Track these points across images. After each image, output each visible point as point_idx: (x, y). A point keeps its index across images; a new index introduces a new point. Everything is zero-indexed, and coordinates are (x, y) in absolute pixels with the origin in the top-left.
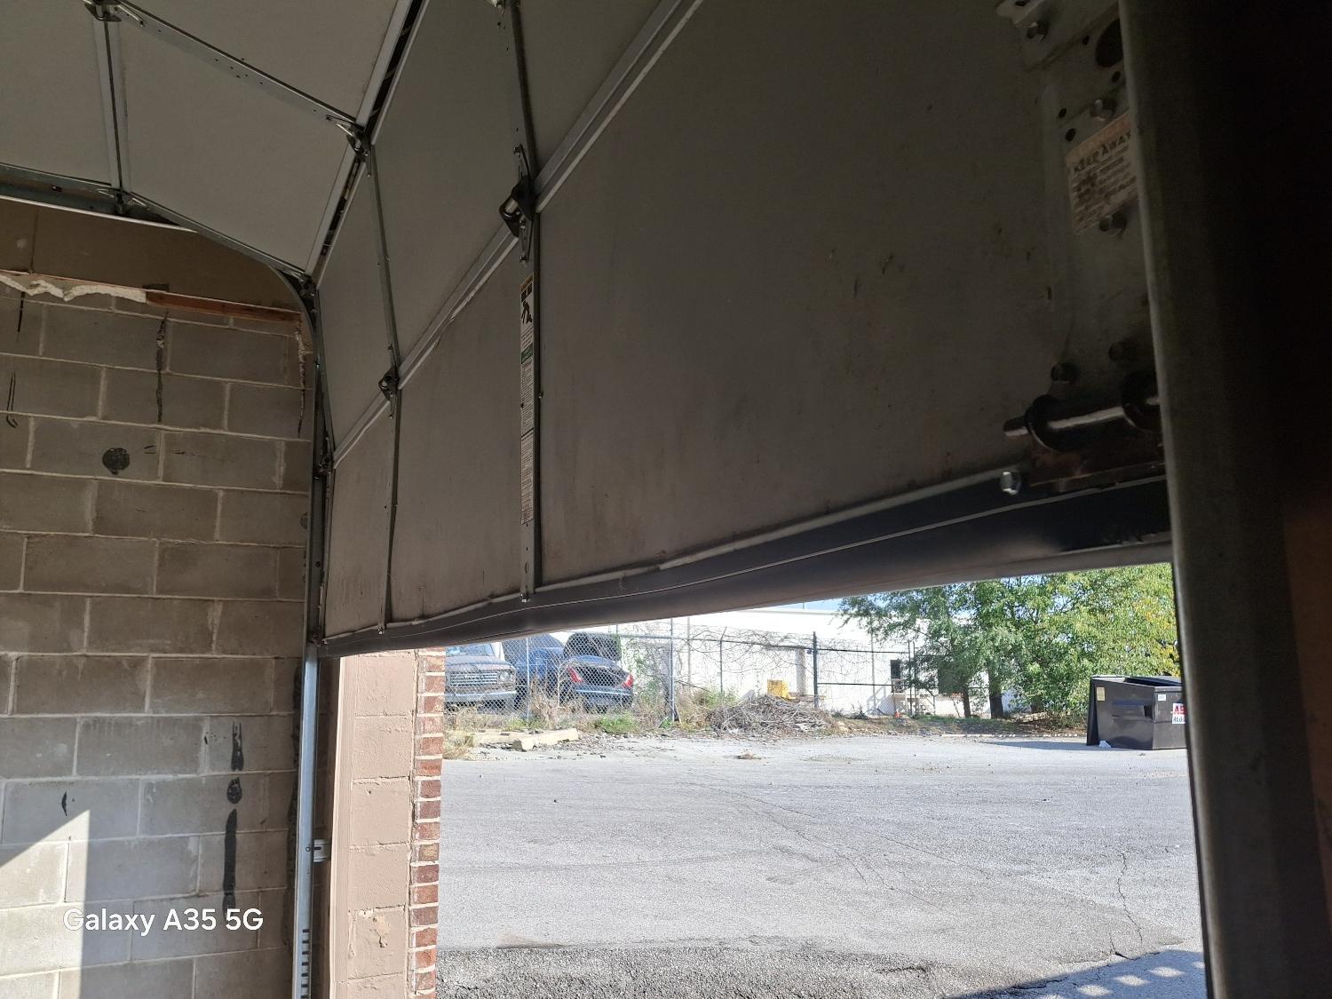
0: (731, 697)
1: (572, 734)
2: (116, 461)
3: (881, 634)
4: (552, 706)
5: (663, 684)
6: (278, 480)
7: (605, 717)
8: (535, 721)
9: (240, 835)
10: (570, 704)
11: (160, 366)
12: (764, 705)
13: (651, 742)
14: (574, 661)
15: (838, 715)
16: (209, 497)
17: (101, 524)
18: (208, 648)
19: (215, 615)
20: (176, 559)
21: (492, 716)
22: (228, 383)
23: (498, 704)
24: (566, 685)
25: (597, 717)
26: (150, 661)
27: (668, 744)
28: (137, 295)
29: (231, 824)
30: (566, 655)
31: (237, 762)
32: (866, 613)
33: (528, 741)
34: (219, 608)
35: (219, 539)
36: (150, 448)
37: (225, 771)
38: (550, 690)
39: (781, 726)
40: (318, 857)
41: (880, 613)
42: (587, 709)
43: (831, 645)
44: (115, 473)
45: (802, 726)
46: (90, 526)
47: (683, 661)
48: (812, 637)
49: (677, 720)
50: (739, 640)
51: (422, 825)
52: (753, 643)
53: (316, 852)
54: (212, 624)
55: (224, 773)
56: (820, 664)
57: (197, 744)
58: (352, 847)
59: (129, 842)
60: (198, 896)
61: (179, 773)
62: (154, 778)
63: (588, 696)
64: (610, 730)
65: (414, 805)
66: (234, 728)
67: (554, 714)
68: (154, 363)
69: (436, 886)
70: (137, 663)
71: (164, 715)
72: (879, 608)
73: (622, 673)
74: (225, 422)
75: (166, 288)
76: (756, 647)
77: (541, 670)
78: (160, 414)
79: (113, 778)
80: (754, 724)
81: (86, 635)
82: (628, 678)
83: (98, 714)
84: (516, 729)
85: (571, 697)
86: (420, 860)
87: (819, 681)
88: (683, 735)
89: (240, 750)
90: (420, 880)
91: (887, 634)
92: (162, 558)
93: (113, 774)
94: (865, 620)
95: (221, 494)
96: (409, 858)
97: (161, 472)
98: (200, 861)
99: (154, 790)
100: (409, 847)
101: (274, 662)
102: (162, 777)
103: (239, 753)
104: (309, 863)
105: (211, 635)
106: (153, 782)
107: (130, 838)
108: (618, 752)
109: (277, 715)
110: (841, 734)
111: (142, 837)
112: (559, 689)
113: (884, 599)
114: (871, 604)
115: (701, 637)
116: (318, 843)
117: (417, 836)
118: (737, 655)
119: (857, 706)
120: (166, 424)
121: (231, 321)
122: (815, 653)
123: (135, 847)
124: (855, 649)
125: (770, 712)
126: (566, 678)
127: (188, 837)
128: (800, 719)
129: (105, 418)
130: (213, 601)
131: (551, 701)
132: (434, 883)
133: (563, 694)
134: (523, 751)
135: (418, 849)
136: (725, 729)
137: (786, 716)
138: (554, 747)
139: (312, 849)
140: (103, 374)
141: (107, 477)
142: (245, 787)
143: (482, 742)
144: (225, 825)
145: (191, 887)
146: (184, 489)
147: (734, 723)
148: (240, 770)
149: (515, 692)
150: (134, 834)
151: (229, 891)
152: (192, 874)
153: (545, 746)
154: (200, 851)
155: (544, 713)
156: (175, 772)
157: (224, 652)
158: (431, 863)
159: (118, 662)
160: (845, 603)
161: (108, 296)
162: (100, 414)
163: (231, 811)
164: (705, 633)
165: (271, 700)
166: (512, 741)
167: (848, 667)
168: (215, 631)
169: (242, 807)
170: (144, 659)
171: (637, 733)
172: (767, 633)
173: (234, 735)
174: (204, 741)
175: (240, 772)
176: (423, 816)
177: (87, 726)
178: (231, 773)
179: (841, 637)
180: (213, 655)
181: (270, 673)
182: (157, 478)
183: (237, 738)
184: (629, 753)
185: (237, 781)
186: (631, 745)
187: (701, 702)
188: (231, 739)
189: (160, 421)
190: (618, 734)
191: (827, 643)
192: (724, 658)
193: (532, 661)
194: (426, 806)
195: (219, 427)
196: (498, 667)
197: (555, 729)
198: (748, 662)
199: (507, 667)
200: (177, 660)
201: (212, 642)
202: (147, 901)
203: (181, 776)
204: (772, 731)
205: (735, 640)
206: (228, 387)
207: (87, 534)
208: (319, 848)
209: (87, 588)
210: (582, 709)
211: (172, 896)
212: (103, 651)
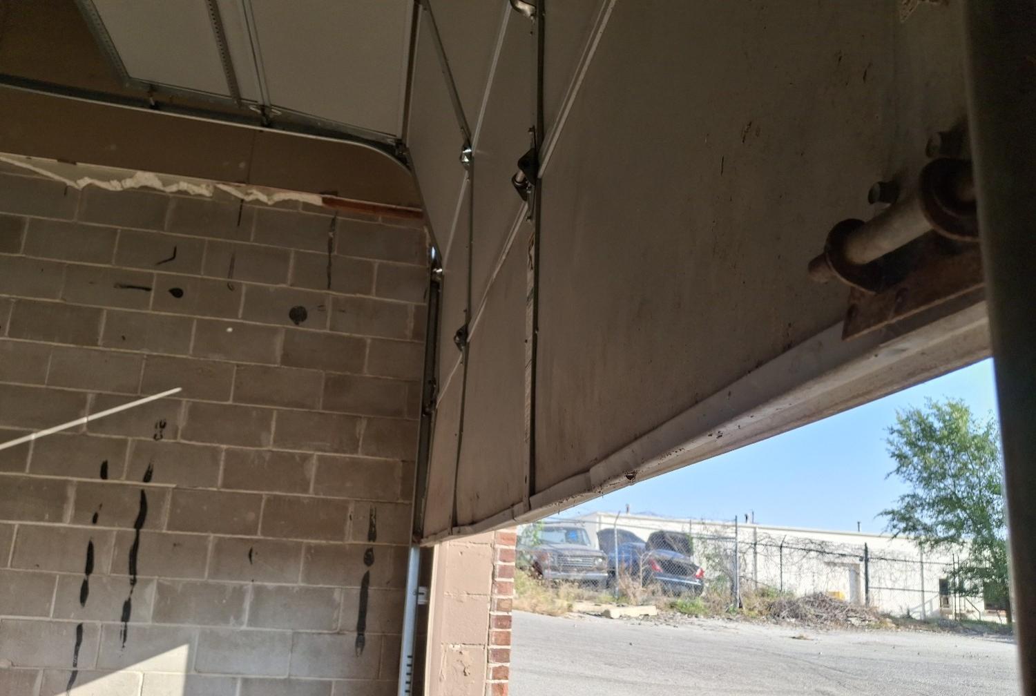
0: (791, 594)
1: (652, 610)
2: (298, 315)
3: (927, 546)
4: (636, 587)
5: (730, 578)
6: (409, 333)
7: (679, 601)
8: (622, 598)
9: (372, 590)
10: (651, 587)
11: (330, 250)
12: (819, 600)
13: (718, 622)
14: (655, 554)
15: (888, 616)
16: (360, 344)
17: (287, 359)
18: (355, 450)
19: (361, 428)
20: (337, 386)
21: (587, 592)
22: (377, 263)
23: (595, 583)
24: (647, 572)
25: (672, 599)
26: (315, 457)
27: (731, 625)
28: (315, 199)
29: (365, 582)
30: (647, 547)
31: (372, 536)
32: (914, 528)
33: (615, 612)
34: (364, 423)
35: (366, 373)
36: (322, 307)
37: (363, 542)
38: (634, 574)
39: (835, 619)
40: (421, 601)
41: (927, 529)
42: (665, 592)
43: (881, 555)
44: (297, 324)
45: (853, 620)
46: (279, 359)
47: (747, 562)
48: (864, 548)
49: (741, 607)
50: (797, 546)
51: (500, 583)
52: (810, 550)
53: (420, 596)
54: (359, 434)
55: (362, 543)
56: (871, 571)
57: (345, 520)
58: (446, 593)
59: (293, 588)
60: (338, 633)
61: (331, 540)
62: (313, 542)
63: (666, 583)
64: (683, 610)
65: (494, 566)
66: (371, 510)
67: (637, 594)
68: (326, 247)
69: (509, 633)
70: (305, 458)
71: (322, 497)
72: (925, 524)
73: (696, 568)
74: (374, 290)
75: (336, 194)
76: (813, 554)
77: (627, 560)
78: (329, 284)
79: (284, 539)
80: (810, 616)
81: (272, 436)
82: (699, 571)
83: (277, 493)
84: (606, 602)
85: (652, 581)
86: (498, 610)
87: (870, 585)
88: (746, 620)
89: (375, 527)
90: (497, 626)
91: (932, 547)
92: (326, 386)
93: (285, 536)
94: (912, 535)
95: (369, 341)
96: (489, 608)
97: (328, 324)
98: (342, 608)
99: (313, 551)
100: (489, 599)
101: (401, 464)
102: (317, 542)
103: (373, 529)
104: (415, 603)
105: (358, 441)
106: (312, 545)
107: (294, 585)
108: (689, 626)
109: (403, 503)
110: (887, 629)
111: (302, 585)
112: (641, 574)
113: (931, 517)
114: (918, 520)
115: (763, 542)
116: (422, 589)
117: (496, 591)
118: (796, 559)
119: (905, 608)
120: (334, 291)
121: (380, 219)
122: (867, 561)
123: (297, 592)
124: (903, 559)
125: (825, 606)
126: (647, 566)
127: (334, 588)
128: (851, 614)
129: (291, 286)
130: (361, 417)
131: (635, 583)
132: (508, 630)
133: (645, 579)
134: (612, 618)
135: (496, 601)
136: (783, 618)
137: (838, 611)
138: (637, 618)
139: (417, 593)
140: (292, 256)
141: (292, 326)
142: (377, 555)
143: (580, 609)
144: (361, 581)
145: (334, 626)
146: (343, 337)
147: (791, 614)
148: (374, 541)
149: (607, 575)
150: (296, 582)
151: (361, 633)
152: (335, 616)
153: (629, 617)
154: (342, 601)
155: (630, 592)
156: (327, 539)
157: (367, 454)
158: (505, 614)
159: (292, 456)
160: (893, 519)
161: (297, 201)
162: (289, 282)
163: (365, 572)
164: (767, 540)
165: (399, 491)
166: (603, 611)
167: (897, 574)
168: (361, 439)
169: (374, 570)
170: (311, 455)
171: (706, 615)
172: (823, 542)
173: (371, 515)
174: (349, 519)
175: (374, 543)
176: (501, 576)
177: (269, 501)
178: (367, 543)
179: (891, 549)
180: (360, 456)
181: (398, 473)
182: (325, 328)
183: (372, 517)
184: (699, 627)
185: (370, 550)
186: (700, 623)
187: (763, 595)
188: (369, 517)
189: (329, 288)
190: (690, 614)
191: (877, 553)
192: (784, 562)
193: (620, 553)
194: (503, 569)
195: (368, 293)
196: (595, 554)
197: (637, 605)
198: (806, 566)
199: (600, 554)
200: (334, 458)
201: (358, 446)
202: (303, 633)
203: (332, 542)
204: (825, 622)
205: (794, 546)
206: (376, 267)
207: (276, 366)
208: (423, 594)
209: (274, 403)
210: (660, 593)
211: (320, 631)
212: (282, 448)
